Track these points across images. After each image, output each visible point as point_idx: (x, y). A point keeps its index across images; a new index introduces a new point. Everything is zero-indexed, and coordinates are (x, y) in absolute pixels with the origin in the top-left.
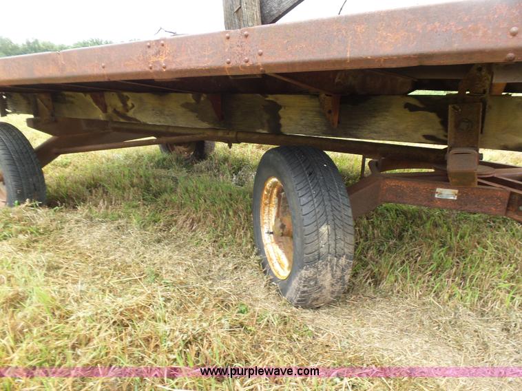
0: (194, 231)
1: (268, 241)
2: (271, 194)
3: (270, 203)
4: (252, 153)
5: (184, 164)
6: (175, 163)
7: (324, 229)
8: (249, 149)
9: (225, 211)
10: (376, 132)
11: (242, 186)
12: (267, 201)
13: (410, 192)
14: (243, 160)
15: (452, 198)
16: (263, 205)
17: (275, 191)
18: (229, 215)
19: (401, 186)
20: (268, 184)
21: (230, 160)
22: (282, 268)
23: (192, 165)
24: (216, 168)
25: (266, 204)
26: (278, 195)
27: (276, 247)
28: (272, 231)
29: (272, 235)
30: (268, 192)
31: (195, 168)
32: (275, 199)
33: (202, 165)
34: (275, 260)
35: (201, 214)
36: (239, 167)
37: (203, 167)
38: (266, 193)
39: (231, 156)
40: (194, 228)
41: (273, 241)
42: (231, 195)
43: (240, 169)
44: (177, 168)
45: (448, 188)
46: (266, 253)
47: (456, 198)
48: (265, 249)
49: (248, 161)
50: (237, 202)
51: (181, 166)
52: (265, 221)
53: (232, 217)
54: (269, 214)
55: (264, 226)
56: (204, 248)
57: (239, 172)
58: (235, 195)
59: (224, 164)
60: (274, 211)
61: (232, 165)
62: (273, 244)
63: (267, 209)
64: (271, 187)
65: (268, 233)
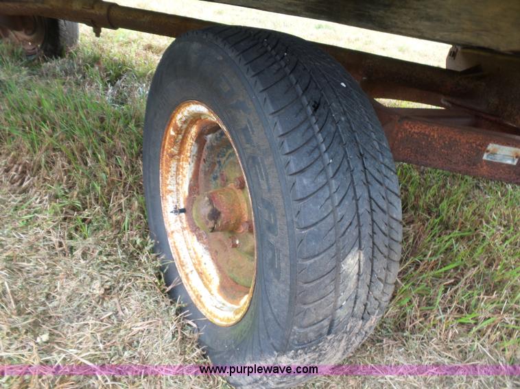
0: (25, 191)
1: (175, 226)
2: (185, 137)
3: (180, 153)
4: (137, 54)
5: (25, 60)
6: (8, 59)
7: (352, 263)
8: (132, 50)
9: (90, 152)
10: (429, 18)
11: (122, 104)
12: (175, 150)
13: (442, 148)
14: (124, 64)
15: (509, 162)
16: (165, 156)
17: (194, 131)
18: (98, 161)
19: (428, 136)
20: (179, 116)
21: (103, 63)
22: (206, 286)
23: (39, 65)
24: (79, 71)
25: (172, 156)
26: (200, 139)
27: (192, 239)
28: (182, 206)
29: (183, 215)
30: (178, 131)
31: (43, 69)
32: (191, 146)
33: (56, 64)
34: (190, 267)
35: (41, 157)
36: (116, 73)
37: (58, 69)
38: (172, 132)
39: (104, 55)
40: (25, 184)
41: (185, 226)
42: (102, 120)
43: (119, 76)
44: (11, 65)
45: (508, 144)
46: (173, 250)
47: (515, 163)
48: (170, 241)
49: (132, 67)
50: (114, 132)
51: (19, 62)
52: (169, 187)
53: (103, 164)
54: (177, 175)
55: (168, 197)
56: (42, 233)
57: (118, 82)
58: (109, 121)
59: (93, 66)
60: (188, 170)
61: (106, 70)
62: (186, 232)
63: (174, 164)
64: (185, 122)
65: (176, 212)
